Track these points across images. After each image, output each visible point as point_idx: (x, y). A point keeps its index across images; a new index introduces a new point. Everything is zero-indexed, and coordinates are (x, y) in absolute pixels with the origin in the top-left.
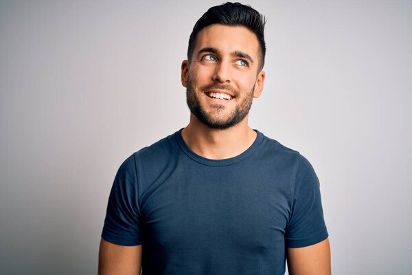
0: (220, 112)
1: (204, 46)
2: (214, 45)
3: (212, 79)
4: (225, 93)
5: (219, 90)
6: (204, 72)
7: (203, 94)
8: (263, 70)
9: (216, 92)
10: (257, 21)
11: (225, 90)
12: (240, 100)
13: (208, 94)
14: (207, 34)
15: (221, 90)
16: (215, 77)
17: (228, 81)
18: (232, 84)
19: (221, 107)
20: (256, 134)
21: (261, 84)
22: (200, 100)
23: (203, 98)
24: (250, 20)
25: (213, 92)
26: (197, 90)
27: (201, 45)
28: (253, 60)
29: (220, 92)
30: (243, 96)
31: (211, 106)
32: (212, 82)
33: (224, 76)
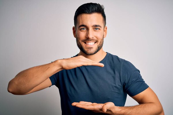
0: (91, 50)
1: (81, 24)
2: (85, 24)
6: (83, 34)
7: (83, 43)
8: (106, 26)
9: (88, 42)
11: (92, 41)
13: (85, 43)
14: (81, 18)
15: (90, 41)
16: (87, 37)
19: (91, 48)
20: (106, 53)
21: (106, 31)
22: (82, 45)
25: (87, 42)
27: (79, 23)
28: (101, 26)
30: (99, 41)
31: (87, 48)
33: (91, 36)
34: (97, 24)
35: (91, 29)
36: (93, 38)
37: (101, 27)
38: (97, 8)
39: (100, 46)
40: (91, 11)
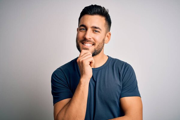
1: (81, 24)
3: (83, 38)
4: (89, 43)
7: (81, 43)
10: (103, 12)
11: (89, 42)
12: (96, 46)
13: (83, 43)
17: (90, 39)
18: (92, 40)
19: (87, 49)
21: (109, 38)
23: (81, 45)
24: (100, 12)
25: (85, 43)
26: (78, 41)
29: (87, 43)
37: (101, 30)
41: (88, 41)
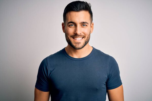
0: (79, 45)
1: (69, 21)
2: (73, 21)
3: (74, 33)
5: (77, 37)
6: (71, 30)
7: (72, 38)
13: (74, 38)
16: (75, 33)
19: (79, 43)
20: (92, 48)
21: (92, 27)
22: (71, 40)
23: (72, 40)
26: (69, 37)
27: (68, 20)
30: (87, 37)
31: (75, 43)
32: (74, 35)
33: (79, 32)
34: (84, 21)
35: (79, 26)
36: (81, 34)
37: (88, 24)
38: (84, 6)
39: (87, 41)
40: (79, 9)
41: (79, 36)
